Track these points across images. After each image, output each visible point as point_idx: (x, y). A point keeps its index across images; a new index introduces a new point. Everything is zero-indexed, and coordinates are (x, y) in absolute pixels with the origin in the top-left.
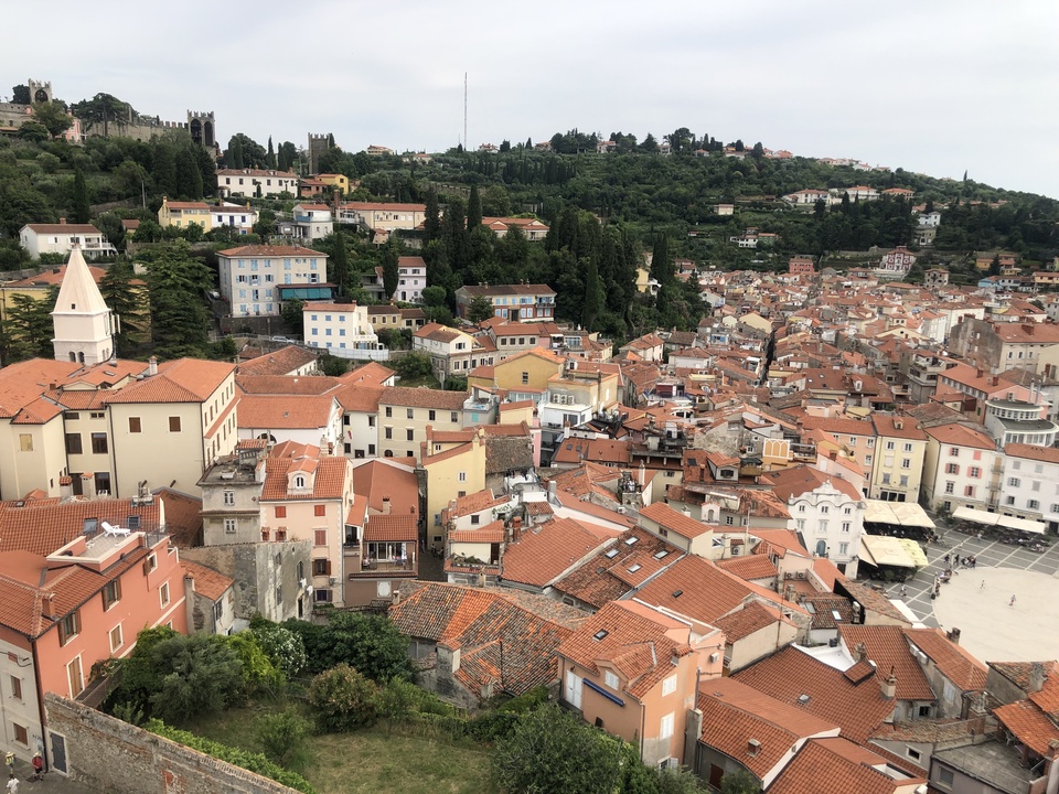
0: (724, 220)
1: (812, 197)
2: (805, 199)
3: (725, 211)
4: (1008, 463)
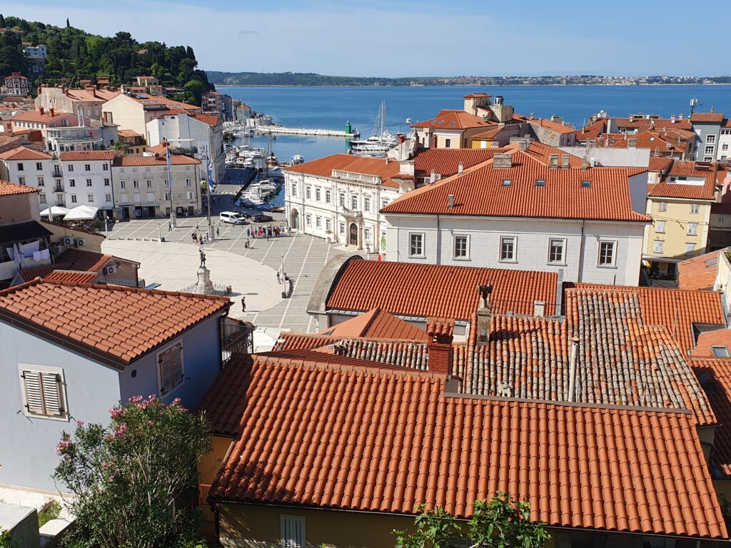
4: (63, 166)
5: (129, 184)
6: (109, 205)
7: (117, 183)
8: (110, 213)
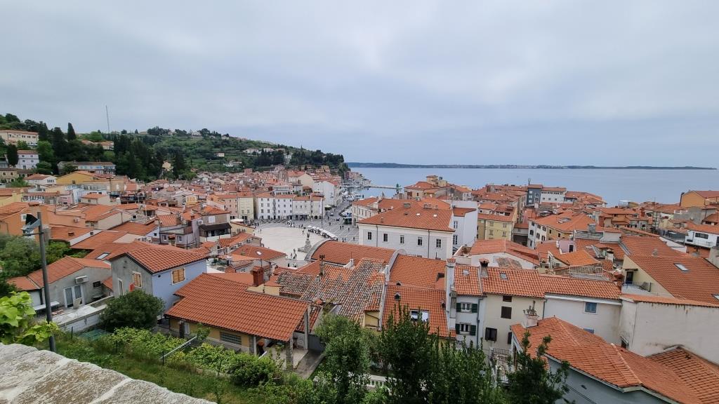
0: (221, 158)
1: (252, 151)
2: (249, 151)
3: (222, 155)
4: (277, 200)
5: (299, 207)
6: (291, 214)
7: (294, 206)
8: (291, 217)
